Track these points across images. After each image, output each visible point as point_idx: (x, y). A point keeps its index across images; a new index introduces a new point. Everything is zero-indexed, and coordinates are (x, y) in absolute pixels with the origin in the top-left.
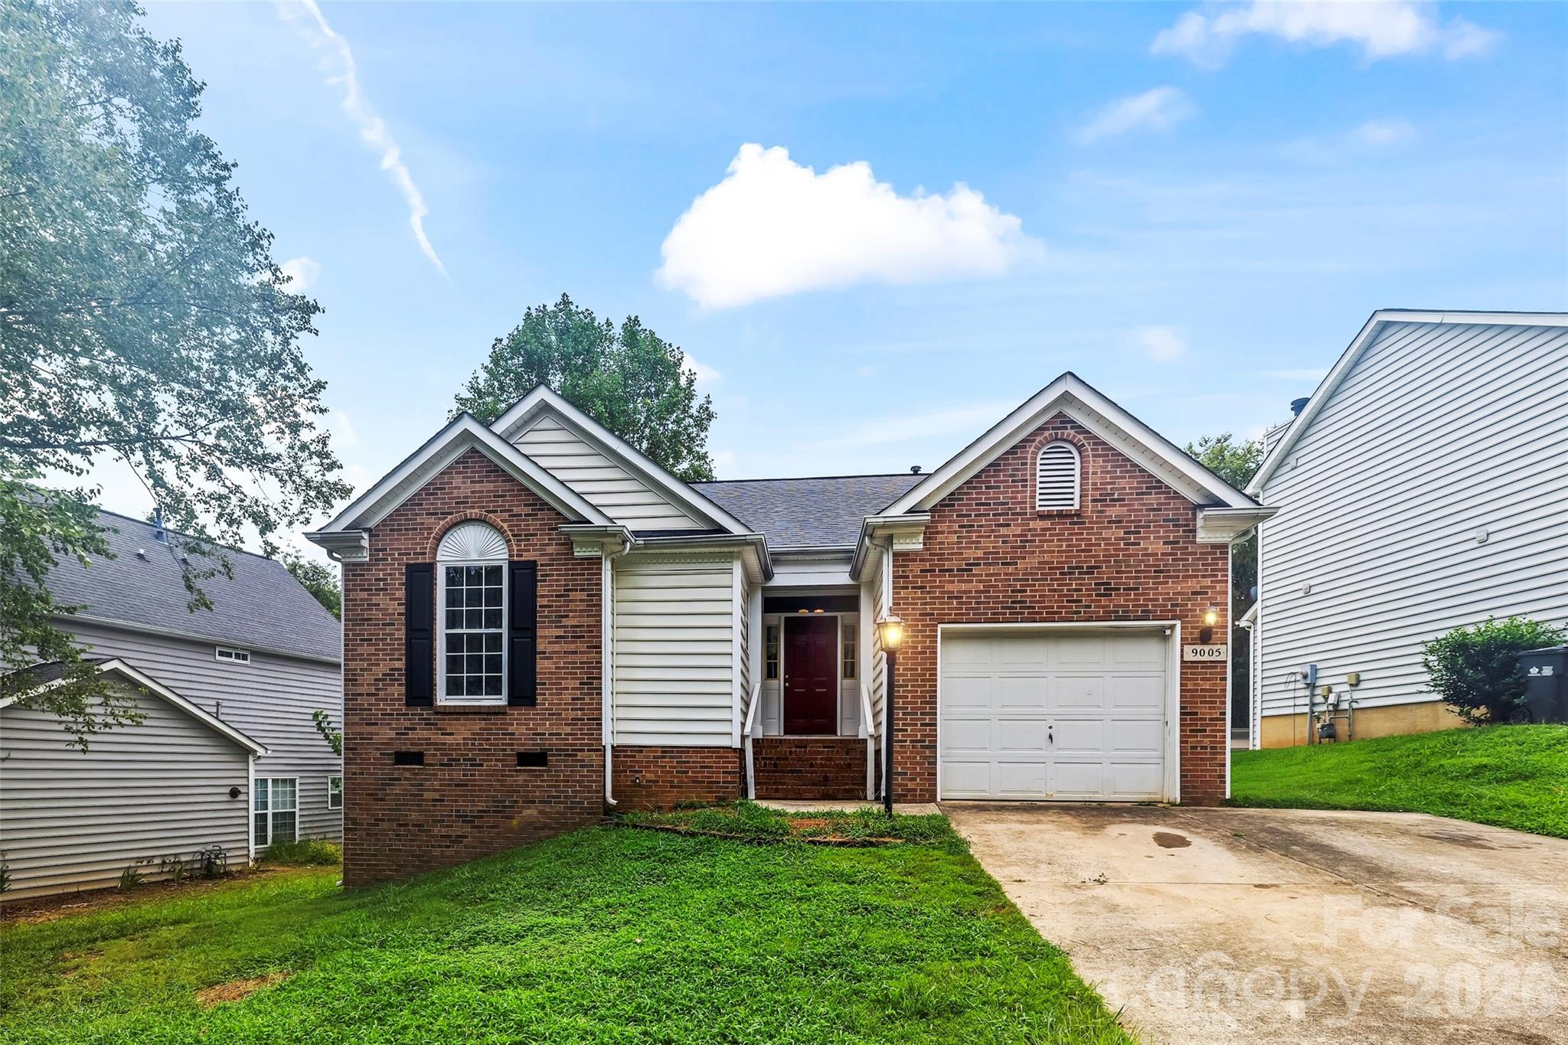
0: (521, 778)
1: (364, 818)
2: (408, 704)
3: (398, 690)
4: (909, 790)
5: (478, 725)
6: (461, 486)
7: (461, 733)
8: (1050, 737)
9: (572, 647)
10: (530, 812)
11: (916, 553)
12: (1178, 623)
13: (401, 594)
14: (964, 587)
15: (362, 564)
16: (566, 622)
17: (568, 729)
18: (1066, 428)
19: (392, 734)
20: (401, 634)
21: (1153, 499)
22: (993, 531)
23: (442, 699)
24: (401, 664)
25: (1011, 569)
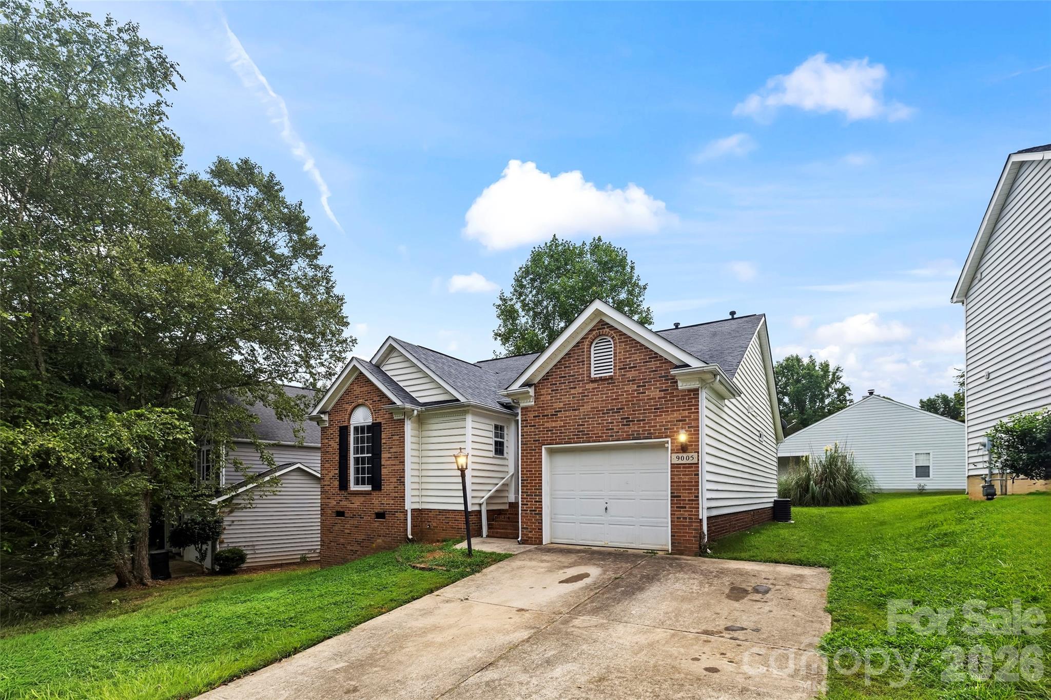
0: (377, 524)
1: (326, 540)
2: (340, 490)
3: (337, 483)
4: (529, 538)
5: (362, 499)
6: (357, 390)
7: (357, 502)
8: (606, 509)
9: (393, 463)
10: (379, 541)
11: (531, 407)
12: (669, 440)
13: (338, 440)
14: (554, 424)
15: (326, 427)
16: (392, 450)
17: (392, 502)
18: (604, 328)
19: (335, 503)
20: (337, 458)
21: (653, 365)
22: (568, 392)
23: (353, 487)
24: (337, 472)
25: (577, 413)
